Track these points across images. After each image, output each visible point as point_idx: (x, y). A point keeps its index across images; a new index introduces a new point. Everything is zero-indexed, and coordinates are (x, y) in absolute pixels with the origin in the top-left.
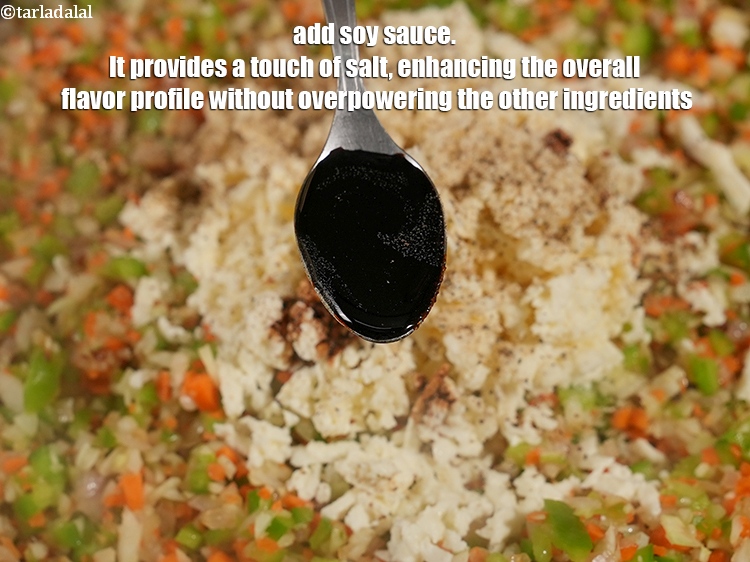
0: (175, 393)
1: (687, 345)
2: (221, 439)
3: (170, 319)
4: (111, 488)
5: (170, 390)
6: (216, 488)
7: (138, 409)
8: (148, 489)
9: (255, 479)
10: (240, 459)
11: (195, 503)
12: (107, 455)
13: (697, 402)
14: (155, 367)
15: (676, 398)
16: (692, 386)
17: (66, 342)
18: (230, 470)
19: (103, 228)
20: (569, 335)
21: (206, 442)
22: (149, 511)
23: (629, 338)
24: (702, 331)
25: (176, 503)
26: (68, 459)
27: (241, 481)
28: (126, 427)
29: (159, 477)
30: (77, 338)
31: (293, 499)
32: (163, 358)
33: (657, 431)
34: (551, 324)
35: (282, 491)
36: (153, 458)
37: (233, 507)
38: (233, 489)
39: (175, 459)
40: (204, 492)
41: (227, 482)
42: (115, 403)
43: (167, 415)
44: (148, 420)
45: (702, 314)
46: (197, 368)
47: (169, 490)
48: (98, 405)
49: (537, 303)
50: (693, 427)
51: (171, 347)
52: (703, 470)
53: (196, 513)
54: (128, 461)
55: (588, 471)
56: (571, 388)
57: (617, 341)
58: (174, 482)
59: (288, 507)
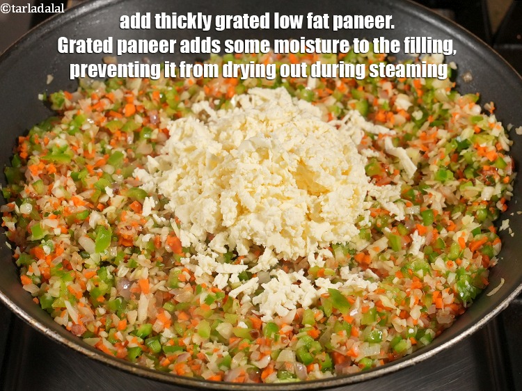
0: (163, 245)
1: (387, 230)
2: (182, 265)
3: (159, 215)
4: (134, 285)
5: (161, 243)
6: (182, 285)
7: (146, 252)
8: (151, 285)
9: (198, 282)
10: (191, 273)
11: (172, 292)
12: (132, 271)
13: (392, 254)
14: (154, 233)
15: (383, 251)
16: (389, 248)
17: (112, 224)
18: (188, 277)
19: (125, 178)
20: (336, 218)
21: (177, 266)
22: (152, 295)
23: (362, 224)
24: (394, 224)
25: (163, 292)
26: (114, 273)
27: (192, 282)
28: (142, 259)
29: (156, 281)
30: (116, 223)
31: (216, 289)
32: (157, 230)
33: (375, 266)
34: (328, 212)
35: (210, 286)
36: (153, 273)
37: (189, 293)
38: (189, 285)
39: (162, 274)
40: (177, 287)
41: (186, 283)
42: (135, 250)
43: (158, 256)
44: (150, 257)
45: (394, 215)
46: (172, 234)
47: (160, 286)
48: (127, 251)
49: (322, 203)
50: (391, 264)
51: (160, 226)
52: (396, 280)
53: (173, 296)
54: (143, 273)
55: (345, 280)
56: (338, 244)
57: (356, 225)
58: (163, 282)
59: (214, 292)
